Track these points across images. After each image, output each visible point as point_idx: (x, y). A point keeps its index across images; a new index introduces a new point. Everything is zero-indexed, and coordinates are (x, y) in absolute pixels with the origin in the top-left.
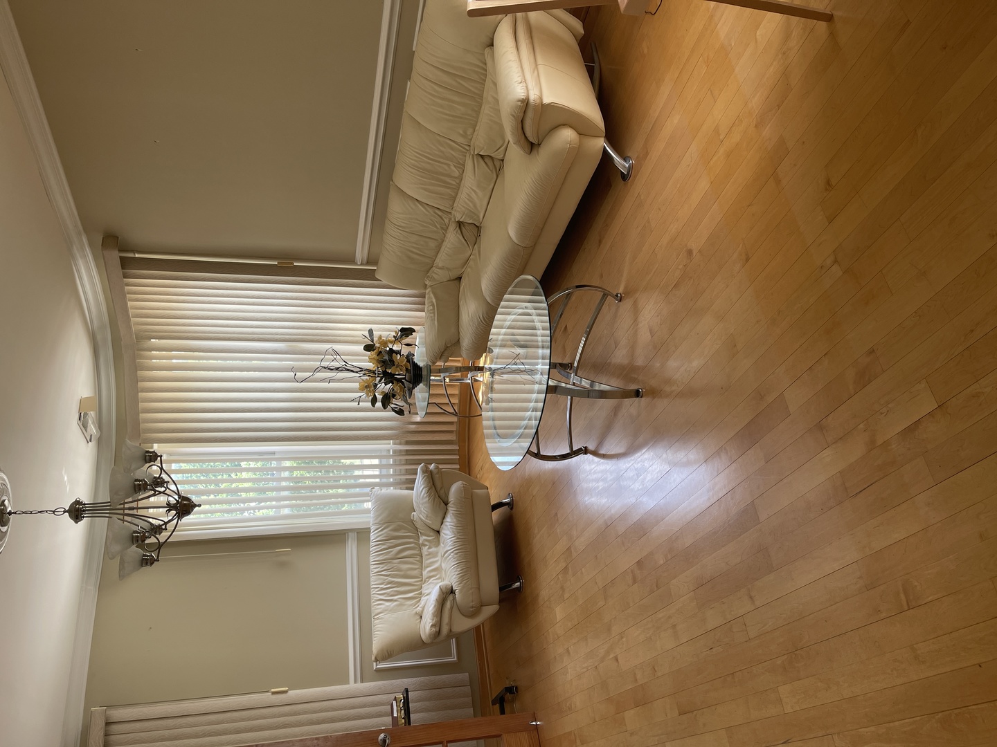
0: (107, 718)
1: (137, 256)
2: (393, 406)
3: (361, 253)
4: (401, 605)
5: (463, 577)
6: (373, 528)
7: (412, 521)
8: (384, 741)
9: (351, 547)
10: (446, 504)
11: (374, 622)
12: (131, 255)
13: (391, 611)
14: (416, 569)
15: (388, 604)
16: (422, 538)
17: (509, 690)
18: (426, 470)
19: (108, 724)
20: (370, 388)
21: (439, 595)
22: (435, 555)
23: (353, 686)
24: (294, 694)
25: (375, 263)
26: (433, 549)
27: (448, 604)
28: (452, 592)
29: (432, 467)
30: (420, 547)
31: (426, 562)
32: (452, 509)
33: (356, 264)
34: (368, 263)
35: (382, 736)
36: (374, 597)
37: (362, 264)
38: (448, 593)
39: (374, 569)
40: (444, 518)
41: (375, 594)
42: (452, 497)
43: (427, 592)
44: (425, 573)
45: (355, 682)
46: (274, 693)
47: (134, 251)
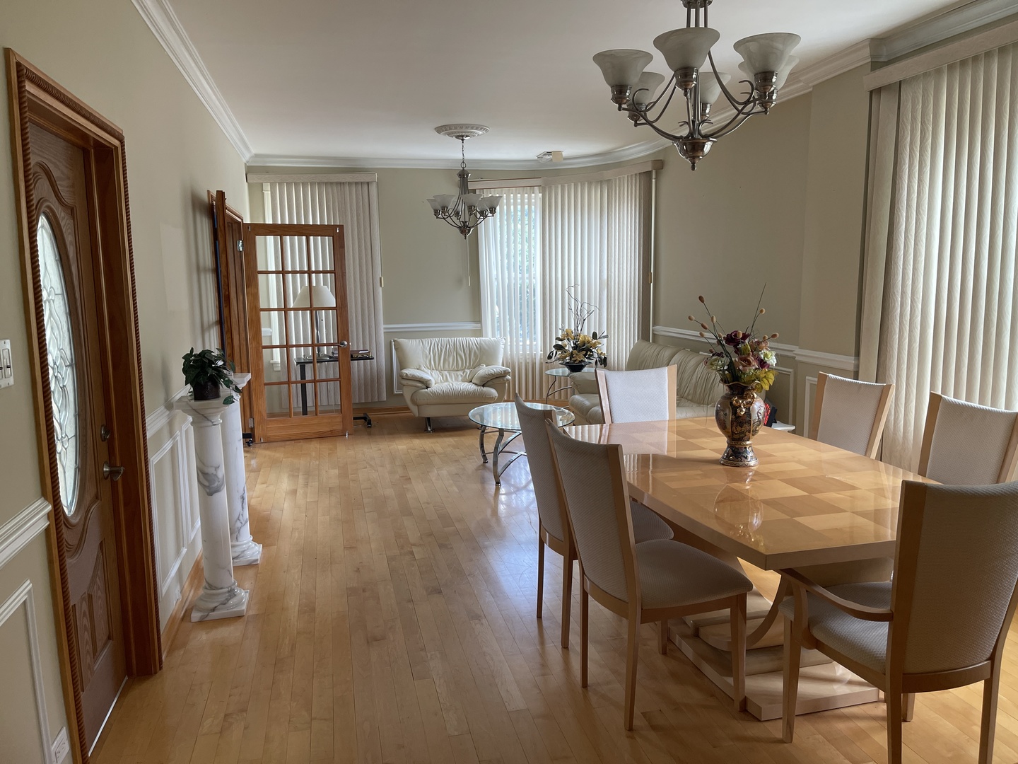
0: (372, 182)
1: (653, 180)
2: (554, 352)
3: (662, 330)
4: (427, 357)
5: (435, 394)
6: (478, 339)
7: (480, 365)
8: (343, 344)
9: (471, 326)
10: (483, 386)
11: (418, 340)
12: (654, 176)
13: (423, 351)
14: (449, 366)
15: (428, 348)
16: (468, 371)
17: (369, 423)
18: (506, 373)
19: (368, 183)
20: (567, 336)
21: (425, 379)
22: (456, 379)
23: (382, 327)
24: (380, 291)
25: (654, 341)
26: (460, 378)
27: (420, 385)
28: (427, 388)
29: (509, 377)
30: (463, 370)
31: (452, 373)
32: (479, 389)
33: (653, 326)
34: (654, 334)
35: (346, 343)
36: (433, 340)
37: (653, 330)
38: (426, 384)
39: (451, 340)
40: (476, 384)
41: (435, 340)
42: (486, 389)
43: (433, 374)
44: (446, 372)
45: (385, 328)
46: (381, 278)
47: (656, 179)
